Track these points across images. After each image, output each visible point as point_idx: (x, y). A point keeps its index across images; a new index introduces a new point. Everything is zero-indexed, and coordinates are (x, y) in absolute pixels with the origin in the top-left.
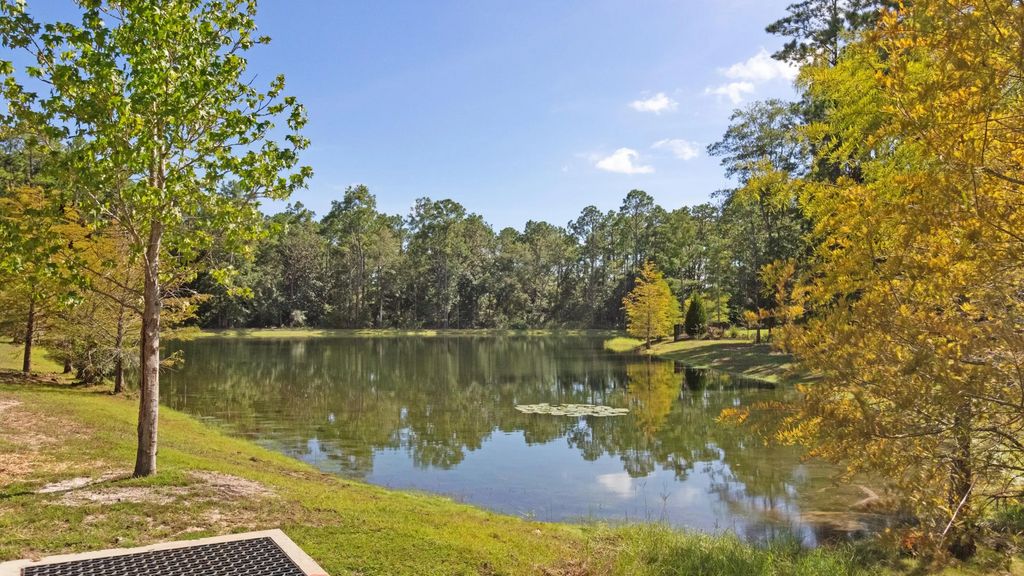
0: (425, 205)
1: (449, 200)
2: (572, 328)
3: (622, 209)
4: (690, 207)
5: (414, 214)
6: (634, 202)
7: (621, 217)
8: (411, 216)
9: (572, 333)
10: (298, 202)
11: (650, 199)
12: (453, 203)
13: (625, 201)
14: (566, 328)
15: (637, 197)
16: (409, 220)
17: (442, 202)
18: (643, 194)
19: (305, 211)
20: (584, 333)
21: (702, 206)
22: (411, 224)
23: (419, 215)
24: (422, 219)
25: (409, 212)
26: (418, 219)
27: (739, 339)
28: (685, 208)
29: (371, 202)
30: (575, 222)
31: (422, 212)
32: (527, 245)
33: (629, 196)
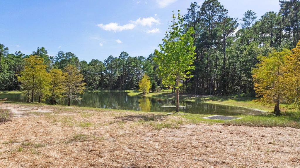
0: (61, 53)
1: (70, 53)
2: (106, 89)
3: (120, 57)
4: (137, 57)
5: (58, 56)
6: (123, 55)
7: (119, 58)
8: (57, 57)
9: (106, 91)
10: (19, 51)
11: (128, 54)
12: (72, 54)
13: (120, 55)
14: (104, 90)
15: (124, 54)
16: (56, 58)
17: (68, 53)
18: (125, 53)
19: (22, 54)
20: (110, 91)
21: (140, 57)
22: (57, 59)
23: (59, 56)
24: (60, 58)
25: (56, 55)
26: (59, 57)
27: (165, 92)
28: (136, 57)
29: (46, 52)
30: (106, 60)
31: (60, 55)
32: (93, 66)
33: (122, 53)
